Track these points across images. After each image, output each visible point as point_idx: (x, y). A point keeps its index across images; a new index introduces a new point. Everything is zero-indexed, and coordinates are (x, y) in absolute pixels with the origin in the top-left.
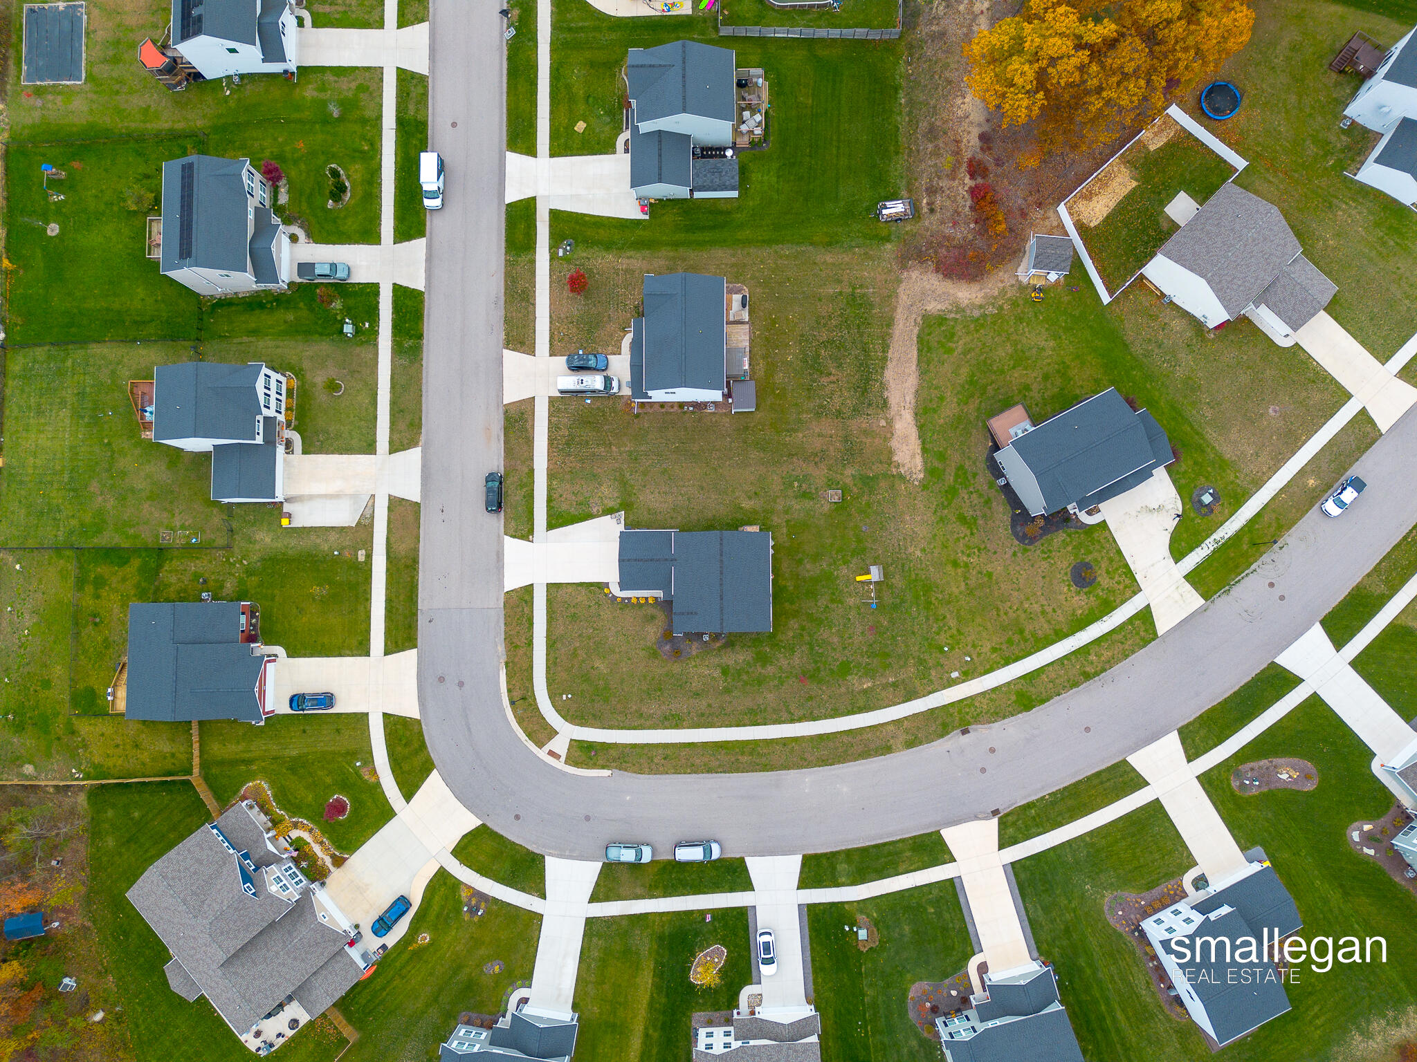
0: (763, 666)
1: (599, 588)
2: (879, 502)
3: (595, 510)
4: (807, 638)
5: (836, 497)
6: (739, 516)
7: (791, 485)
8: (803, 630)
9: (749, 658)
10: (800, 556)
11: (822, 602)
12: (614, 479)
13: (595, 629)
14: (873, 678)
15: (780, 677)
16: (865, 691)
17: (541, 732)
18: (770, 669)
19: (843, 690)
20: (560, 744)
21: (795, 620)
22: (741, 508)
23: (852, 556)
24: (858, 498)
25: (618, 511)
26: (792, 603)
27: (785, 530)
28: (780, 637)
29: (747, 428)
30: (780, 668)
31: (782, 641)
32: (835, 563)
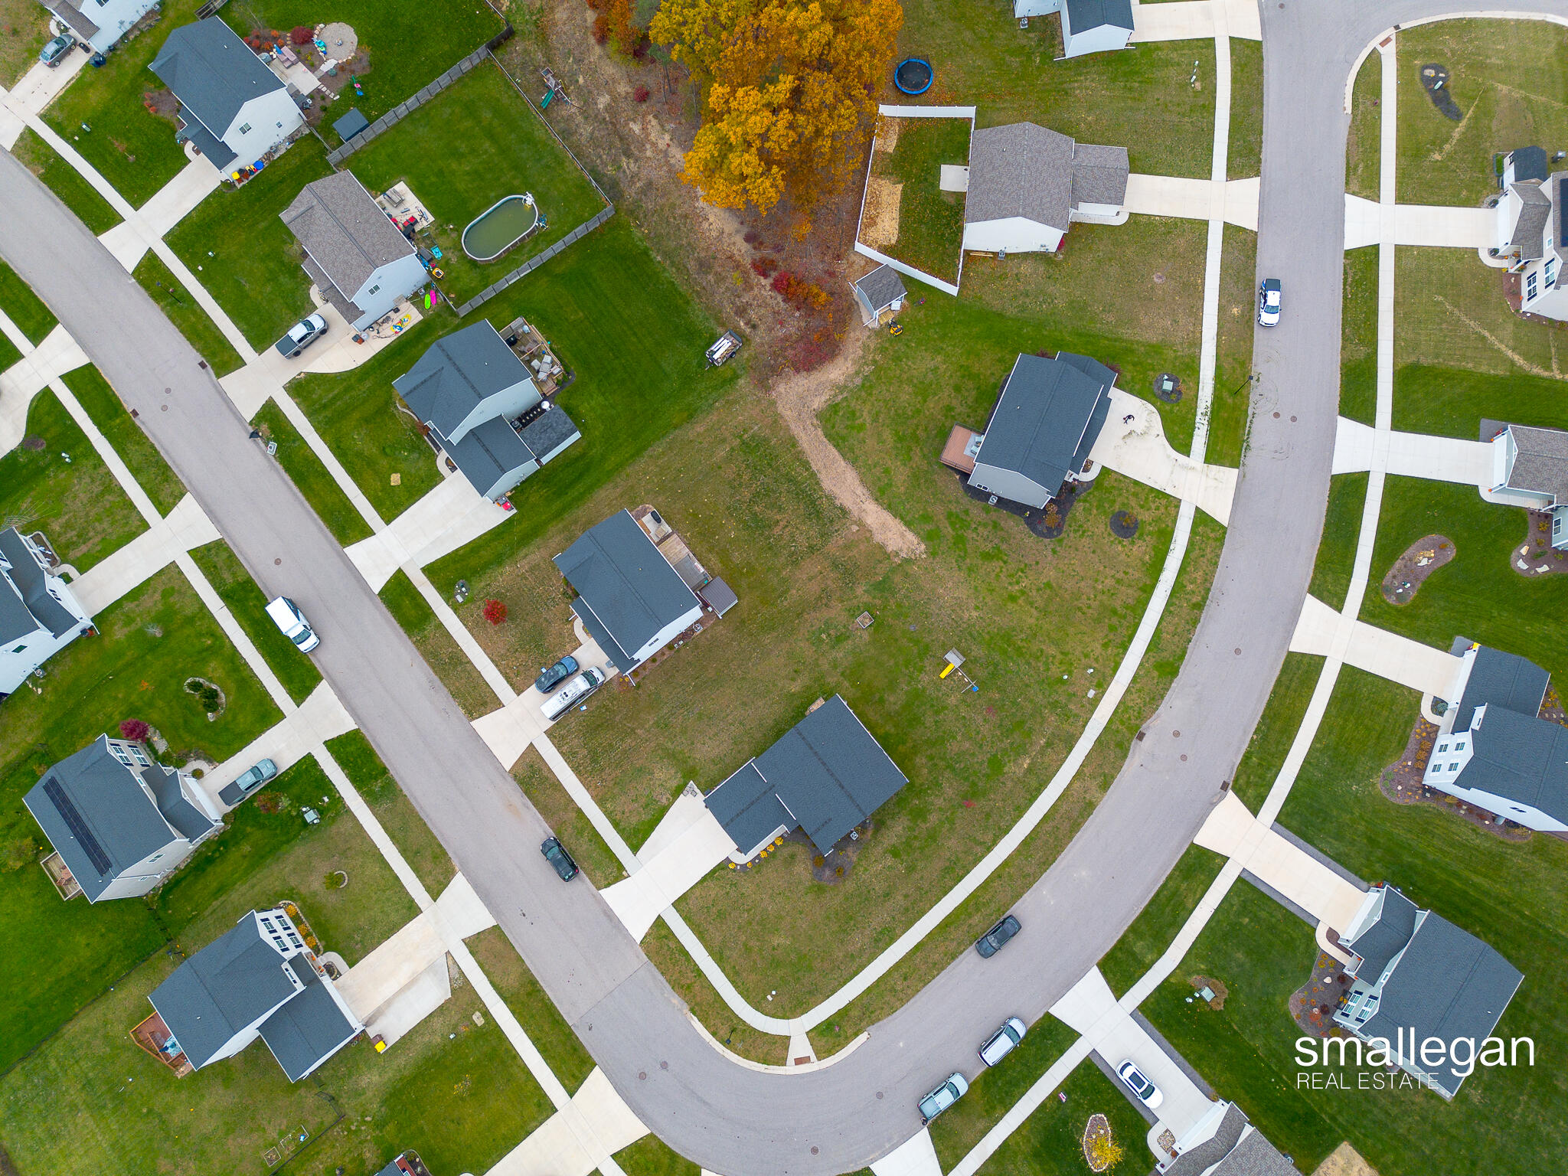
0: (925, 821)
1: (723, 869)
2: (906, 597)
3: (664, 801)
4: (942, 764)
5: (867, 620)
6: (796, 703)
7: (821, 641)
8: (932, 759)
9: (907, 823)
10: (877, 696)
11: (929, 720)
12: (661, 758)
13: (748, 911)
14: (1026, 753)
15: (947, 818)
16: (1029, 770)
17: (773, 1050)
18: (933, 818)
19: (1010, 784)
20: (801, 1046)
21: (919, 755)
22: (793, 694)
23: (922, 660)
24: (885, 607)
25: (686, 785)
26: (904, 743)
27: (846, 684)
28: (918, 782)
29: (743, 622)
30: (940, 809)
31: (921, 785)
32: (911, 678)
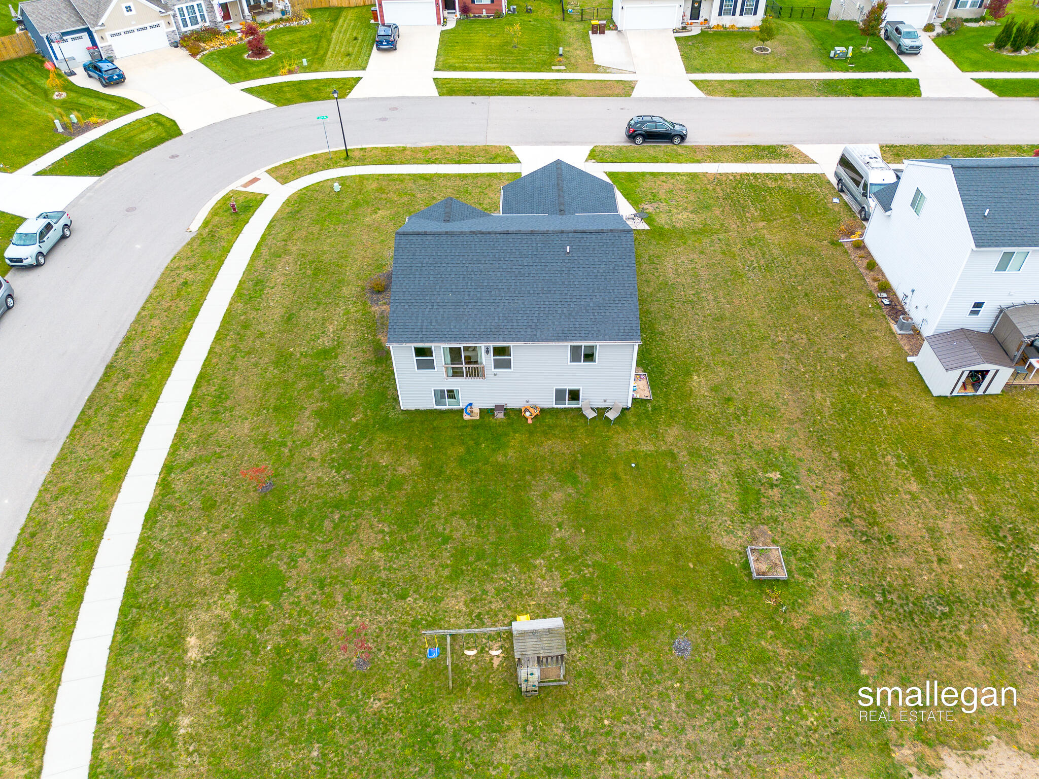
0: (319, 413)
5: (764, 567)
6: (669, 368)
15: (284, 444)
16: (176, 641)
17: (291, 171)
18: (307, 425)
20: (267, 185)
27: (646, 447)
30: (307, 443)
